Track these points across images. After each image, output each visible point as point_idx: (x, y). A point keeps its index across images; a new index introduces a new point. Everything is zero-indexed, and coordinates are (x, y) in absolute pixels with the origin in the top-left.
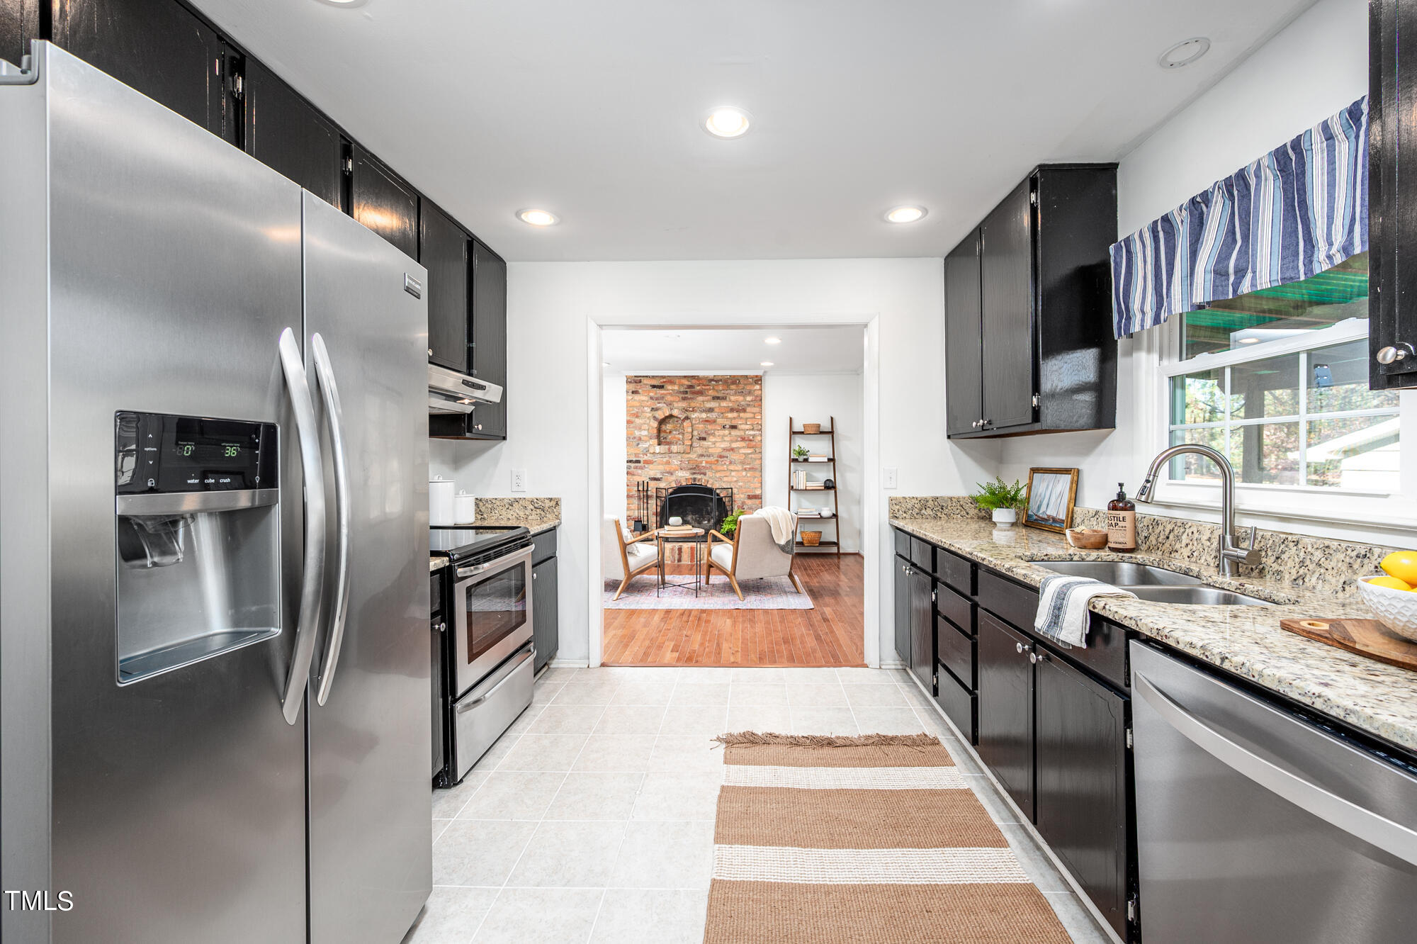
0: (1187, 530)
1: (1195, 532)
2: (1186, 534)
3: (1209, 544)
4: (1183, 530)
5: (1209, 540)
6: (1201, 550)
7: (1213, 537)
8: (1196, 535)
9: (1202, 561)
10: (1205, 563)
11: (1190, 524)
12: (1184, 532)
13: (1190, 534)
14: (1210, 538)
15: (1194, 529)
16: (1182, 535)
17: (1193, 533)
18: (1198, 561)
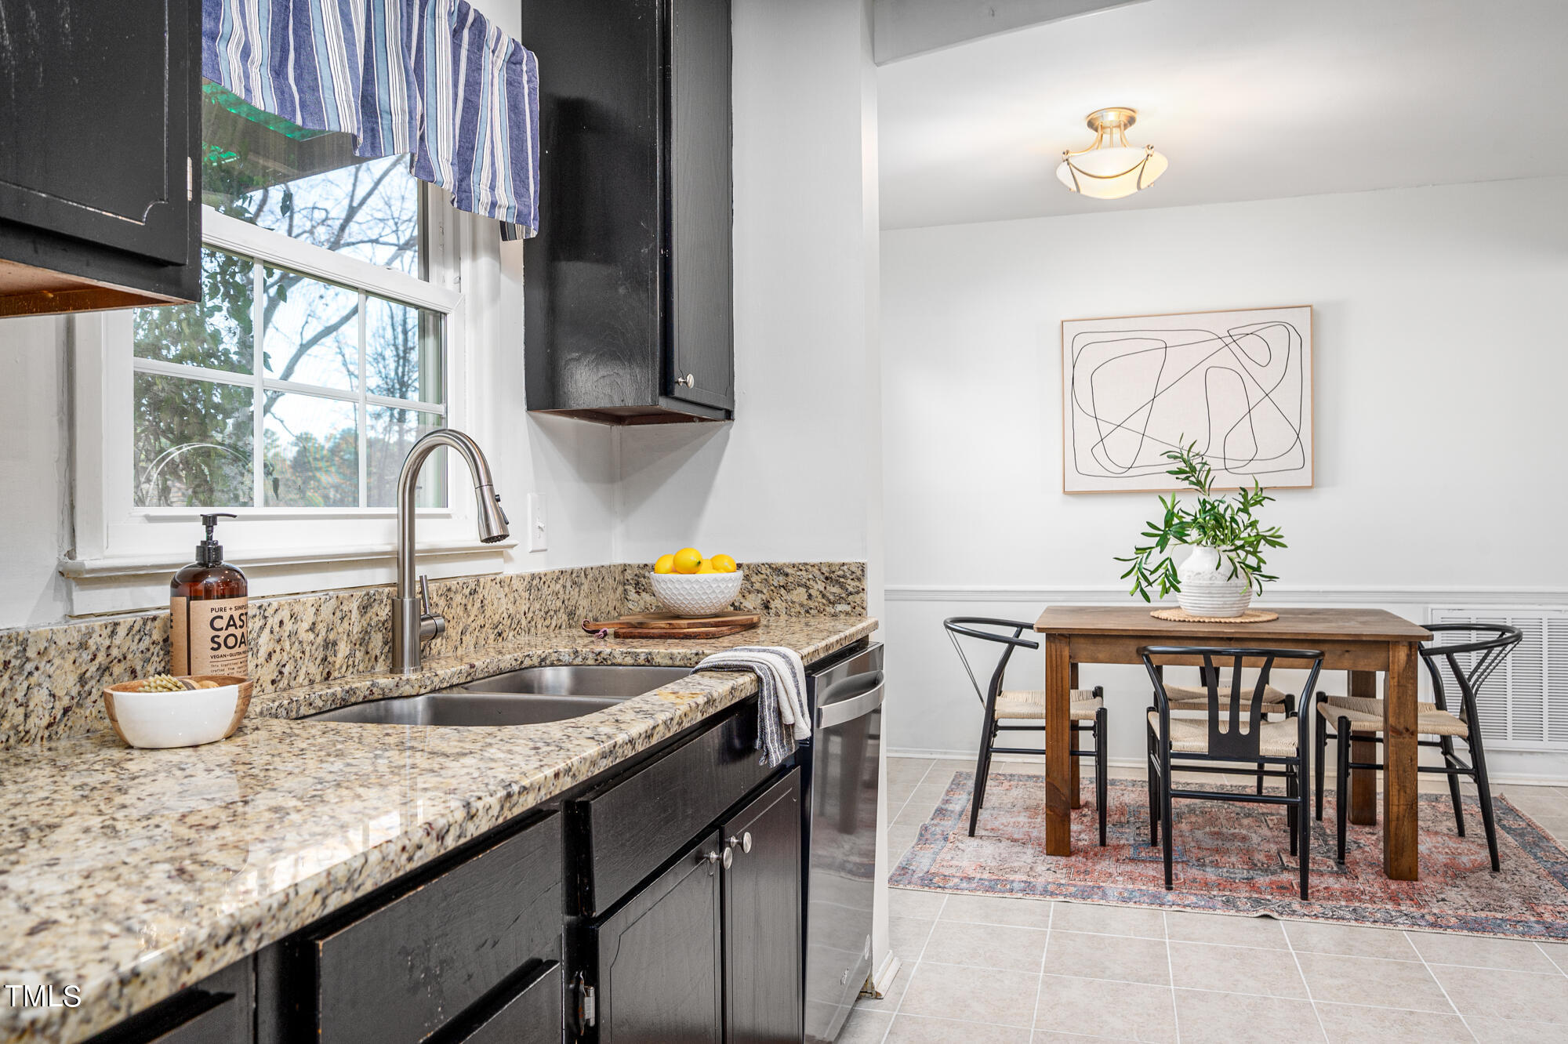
0: (270, 621)
1: (286, 621)
2: (267, 630)
3: (311, 636)
4: (262, 622)
5: (312, 629)
6: (299, 655)
7: (320, 619)
8: (289, 626)
9: (300, 679)
10: (306, 682)
11: (275, 605)
12: (262, 628)
13: (276, 629)
14: (314, 624)
15: (285, 614)
16: (259, 636)
17: (281, 623)
18: (293, 683)
